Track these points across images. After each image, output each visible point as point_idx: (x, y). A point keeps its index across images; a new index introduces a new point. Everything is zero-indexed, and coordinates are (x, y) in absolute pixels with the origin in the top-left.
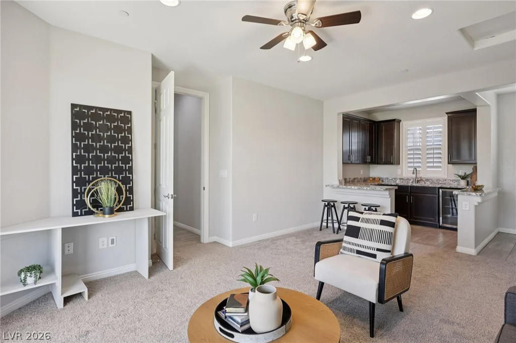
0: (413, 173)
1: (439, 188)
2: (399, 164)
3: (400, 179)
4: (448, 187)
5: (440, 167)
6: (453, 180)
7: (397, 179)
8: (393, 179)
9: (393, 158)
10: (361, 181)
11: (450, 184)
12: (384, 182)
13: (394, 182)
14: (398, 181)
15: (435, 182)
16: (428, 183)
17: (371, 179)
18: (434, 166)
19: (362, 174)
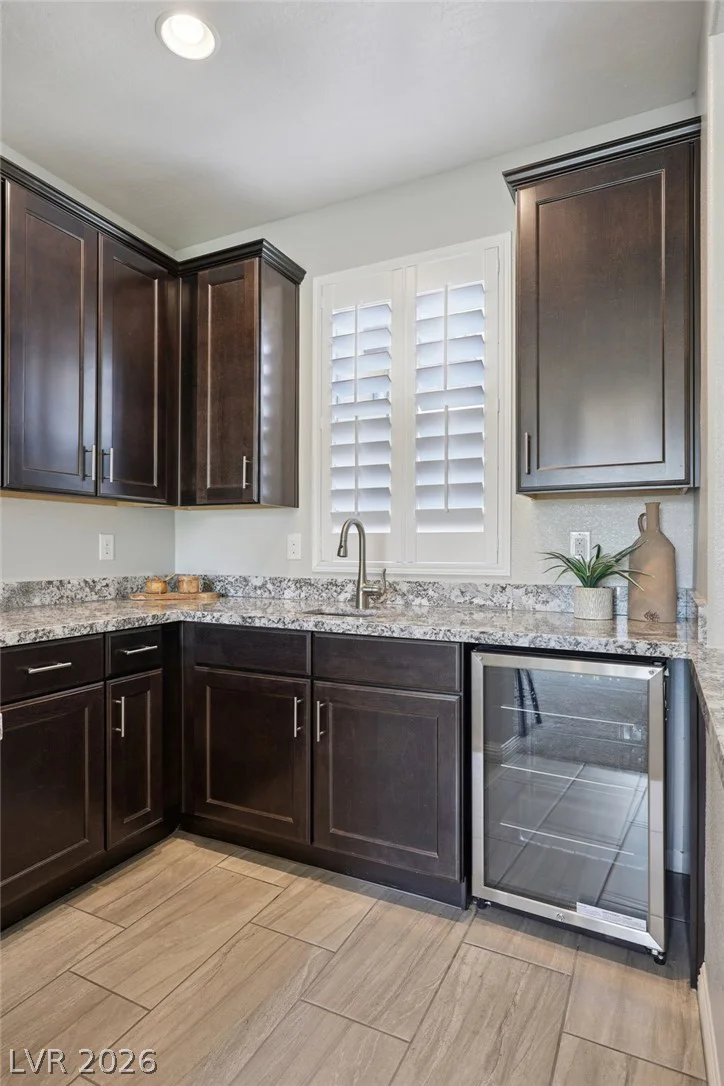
0: (342, 552)
1: (468, 648)
2: (296, 505)
3: (300, 583)
4: (524, 643)
5: (474, 516)
6: (539, 590)
7: (284, 585)
8: (270, 586)
9: (249, 467)
10: (95, 597)
11: (524, 611)
12: (232, 600)
13: (273, 598)
14: (288, 594)
15: (453, 598)
16: (420, 606)
17: (157, 586)
18: (448, 511)
19: (110, 557)
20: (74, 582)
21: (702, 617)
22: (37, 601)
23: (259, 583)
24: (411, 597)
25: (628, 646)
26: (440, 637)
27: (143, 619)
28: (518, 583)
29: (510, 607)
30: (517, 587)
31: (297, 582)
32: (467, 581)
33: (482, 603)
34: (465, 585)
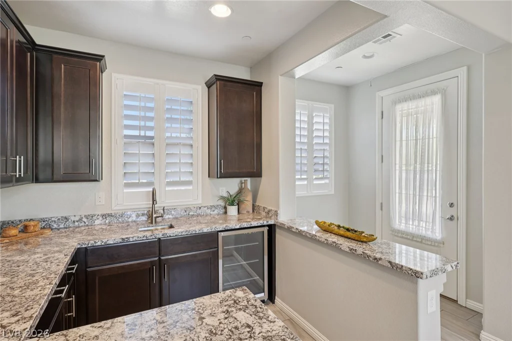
2: (102, 179)
5: (188, 183)
6: (212, 207)
7: (95, 218)
11: (207, 215)
13: (87, 225)
14: (97, 222)
15: (182, 213)
18: (181, 181)
23: (77, 218)
24: (165, 216)
28: (204, 205)
29: (202, 214)
30: (205, 207)
31: (103, 215)
32: (186, 206)
33: (193, 214)
34: (187, 208)
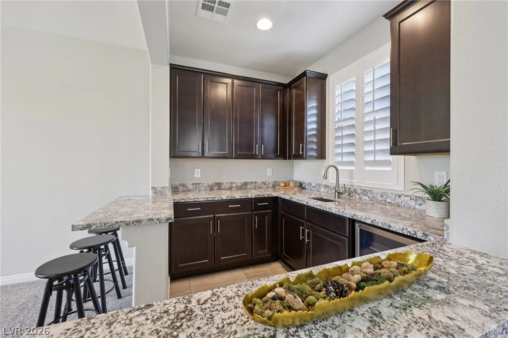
0: (325, 177)
2: (325, 158)
5: (387, 163)
6: (416, 198)
7: (321, 186)
8: (317, 186)
9: (303, 147)
10: (266, 187)
11: (409, 208)
12: (307, 191)
13: (318, 191)
14: (322, 190)
15: (378, 198)
16: (365, 199)
17: (282, 185)
18: (376, 161)
19: (271, 175)
20: (259, 182)
21: (446, 225)
22: (249, 187)
23: (314, 185)
24: (362, 196)
25: (413, 232)
26: (340, 214)
27: (264, 195)
28: (406, 194)
29: (403, 205)
30: (406, 196)
31: (325, 186)
32: (385, 191)
33: (390, 201)
34: (383, 193)
